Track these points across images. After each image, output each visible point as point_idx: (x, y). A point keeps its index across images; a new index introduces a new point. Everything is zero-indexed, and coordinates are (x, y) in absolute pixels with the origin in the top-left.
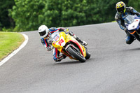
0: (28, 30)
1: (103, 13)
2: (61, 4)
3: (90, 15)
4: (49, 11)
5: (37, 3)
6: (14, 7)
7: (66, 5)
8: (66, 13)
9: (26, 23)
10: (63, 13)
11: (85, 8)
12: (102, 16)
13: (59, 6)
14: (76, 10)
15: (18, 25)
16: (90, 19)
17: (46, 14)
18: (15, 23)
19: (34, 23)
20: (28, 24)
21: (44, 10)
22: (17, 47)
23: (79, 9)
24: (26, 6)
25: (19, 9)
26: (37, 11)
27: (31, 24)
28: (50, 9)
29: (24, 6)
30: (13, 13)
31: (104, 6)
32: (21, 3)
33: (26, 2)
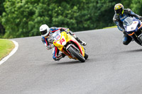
0: (18, 36)
1: (94, 19)
2: (52, 10)
3: (81, 22)
4: (39, 18)
5: (27, 10)
6: (4, 14)
7: (57, 12)
8: (57, 19)
9: (16, 29)
10: (54, 19)
11: (76, 15)
12: (92, 23)
13: (50, 12)
14: (66, 17)
15: (8, 32)
16: (80, 26)
17: (36, 20)
18: (4, 29)
19: (24, 30)
20: (18, 31)
21: (34, 17)
22: (7, 54)
23: (69, 16)
24: (16, 13)
25: (9, 16)
26: (27, 17)
27: (21, 30)
28: (40, 15)
29: (13, 13)
30: (3, 20)
31: (95, 13)
32: (11, 10)
33: (16, 9)
